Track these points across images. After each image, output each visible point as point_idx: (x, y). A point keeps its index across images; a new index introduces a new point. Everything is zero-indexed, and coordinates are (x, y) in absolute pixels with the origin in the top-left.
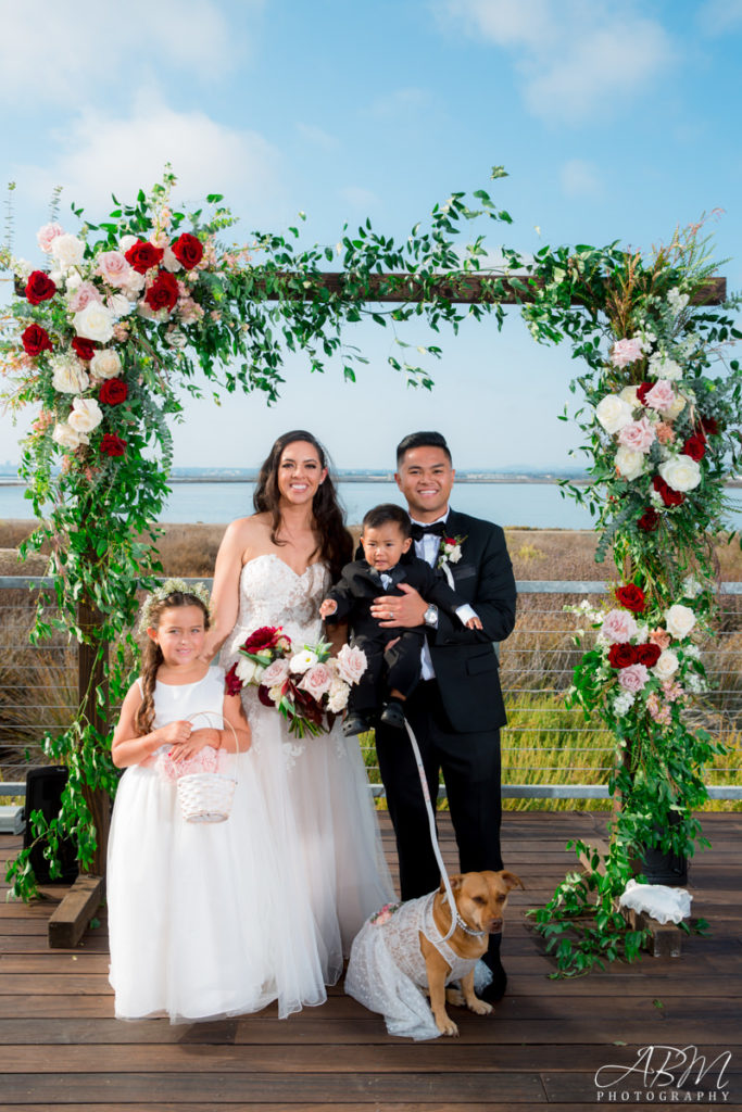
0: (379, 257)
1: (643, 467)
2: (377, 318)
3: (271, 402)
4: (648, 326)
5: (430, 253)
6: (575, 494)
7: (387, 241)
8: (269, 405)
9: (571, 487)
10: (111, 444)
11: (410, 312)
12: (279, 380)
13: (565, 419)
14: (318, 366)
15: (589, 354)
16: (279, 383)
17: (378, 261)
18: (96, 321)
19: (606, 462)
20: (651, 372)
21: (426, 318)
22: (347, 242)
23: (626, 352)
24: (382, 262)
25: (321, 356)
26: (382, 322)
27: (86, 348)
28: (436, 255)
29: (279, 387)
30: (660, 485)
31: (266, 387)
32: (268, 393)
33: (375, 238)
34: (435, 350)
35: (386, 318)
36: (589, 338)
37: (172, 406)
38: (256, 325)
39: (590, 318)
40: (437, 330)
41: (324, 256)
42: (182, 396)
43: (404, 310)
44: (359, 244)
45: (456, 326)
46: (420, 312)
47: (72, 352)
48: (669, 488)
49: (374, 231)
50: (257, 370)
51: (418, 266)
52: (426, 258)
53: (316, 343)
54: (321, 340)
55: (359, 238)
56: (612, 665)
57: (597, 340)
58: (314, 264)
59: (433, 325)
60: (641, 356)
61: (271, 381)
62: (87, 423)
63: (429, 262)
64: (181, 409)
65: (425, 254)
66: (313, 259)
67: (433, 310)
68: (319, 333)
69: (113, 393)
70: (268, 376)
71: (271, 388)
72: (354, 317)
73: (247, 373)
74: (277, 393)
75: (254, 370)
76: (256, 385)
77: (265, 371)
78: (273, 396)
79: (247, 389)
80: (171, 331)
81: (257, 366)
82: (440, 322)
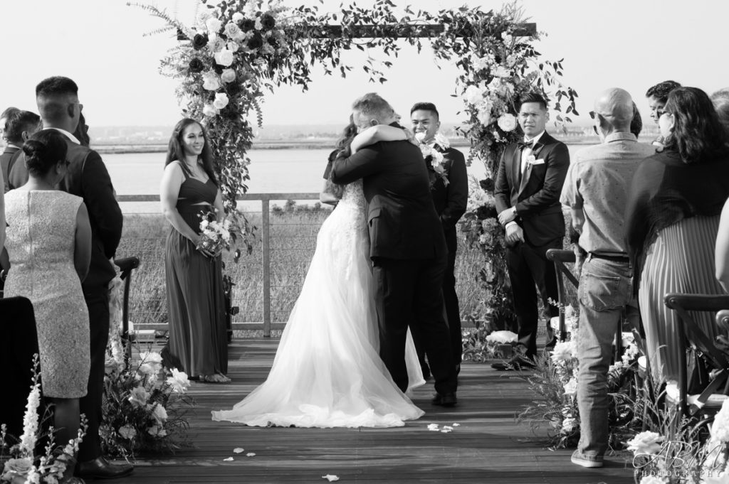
0: (361, 18)
1: (490, 120)
2: (359, 47)
3: (305, 90)
4: (491, 51)
5: (383, 16)
6: (463, 134)
7: (364, 11)
8: (303, 91)
9: (461, 130)
10: (231, 114)
12: (309, 80)
13: (455, 96)
14: (329, 72)
15: (465, 64)
16: (309, 82)
17: (359, 20)
18: (225, 56)
19: (475, 117)
20: (492, 73)
21: (382, 47)
22: (343, 11)
23: (478, 64)
24: (362, 20)
25: (330, 67)
26: (362, 48)
27: (219, 69)
28: (386, 16)
29: (308, 84)
30: (498, 129)
31: (301, 82)
32: (303, 85)
33: (358, 9)
34: (388, 64)
35: (365, 47)
36: (466, 56)
37: (258, 93)
38: (298, 53)
39: (465, 46)
40: (388, 54)
41: (332, 18)
42: (262, 89)
44: (350, 12)
45: (396, 54)
46: (380, 45)
47: (212, 71)
48: (501, 130)
49: (357, 6)
50: (298, 75)
51: (378, 22)
52: (381, 19)
53: (328, 60)
54: (330, 59)
56: (479, 218)
57: (470, 56)
58: (327, 22)
59: (386, 51)
60: (486, 66)
61: (305, 81)
62: (221, 105)
63: (384, 20)
64: (263, 95)
65: (381, 17)
66: (326, 19)
67: (386, 45)
68: (330, 56)
69: (233, 89)
70: (303, 78)
71: (304, 83)
72: (347, 47)
73: (293, 76)
74: (308, 86)
75: (296, 74)
76: (297, 81)
77: (302, 75)
78: (306, 87)
79: (293, 83)
80: (257, 58)
81: (298, 73)
82: (389, 50)
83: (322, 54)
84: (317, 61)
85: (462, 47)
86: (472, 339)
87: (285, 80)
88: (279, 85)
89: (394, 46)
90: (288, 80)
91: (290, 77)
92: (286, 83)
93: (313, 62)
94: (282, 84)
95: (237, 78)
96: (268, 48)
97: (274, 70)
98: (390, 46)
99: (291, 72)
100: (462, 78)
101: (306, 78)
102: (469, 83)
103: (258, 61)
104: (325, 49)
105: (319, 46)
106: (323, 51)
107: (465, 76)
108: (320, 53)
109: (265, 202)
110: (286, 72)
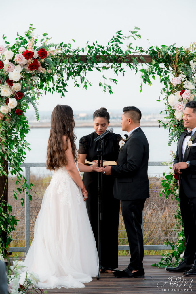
0: (100, 51)
3: (62, 97)
4: (183, 73)
5: (114, 49)
6: (164, 125)
7: (102, 47)
8: (61, 98)
9: (163, 123)
10: (19, 112)
11: (109, 67)
13: (159, 101)
14: (78, 85)
15: (165, 81)
16: (65, 92)
17: (99, 52)
18: (15, 75)
19: (172, 115)
20: (184, 87)
21: (114, 70)
22: (89, 46)
23: (175, 80)
24: (100, 52)
25: (79, 82)
26: (99, 70)
27: (11, 83)
28: (116, 50)
31: (60, 91)
32: (61, 94)
33: (98, 46)
34: (115, 80)
35: (101, 69)
36: (166, 76)
38: (59, 73)
39: (166, 69)
40: (117, 74)
41: (81, 51)
43: (107, 67)
44: (93, 47)
45: (123, 74)
46: (112, 68)
47: (7, 84)
49: (98, 43)
51: (111, 53)
52: (113, 51)
53: (78, 78)
54: (79, 77)
55: (93, 45)
57: (169, 76)
58: (78, 53)
59: (116, 72)
60: (181, 82)
61: (63, 91)
62: (13, 106)
63: (115, 52)
65: (113, 50)
66: (78, 51)
67: (116, 68)
68: (79, 75)
69: (19, 96)
70: (62, 89)
71: (62, 92)
72: (90, 70)
73: (55, 87)
74: (65, 95)
75: (57, 86)
76: (58, 91)
77: (61, 87)
78: (63, 95)
79: (54, 92)
80: (34, 76)
81: (58, 85)
82: (118, 72)
83: (74, 74)
84: (70, 77)
85: (164, 70)
86: (170, 256)
87: (50, 90)
88: (45, 93)
89: (122, 69)
90: (52, 90)
91: (53, 88)
92: (50, 92)
93: (68, 78)
94: (48, 92)
95: (22, 89)
96: (41, 70)
97: (44, 84)
98: (119, 69)
99: (54, 85)
100: (164, 89)
101: (64, 89)
102: (169, 94)
103: (34, 78)
104: (76, 71)
105: (73, 68)
106: (75, 72)
107: (165, 88)
108: (73, 73)
109: (28, 168)
110: (51, 85)
